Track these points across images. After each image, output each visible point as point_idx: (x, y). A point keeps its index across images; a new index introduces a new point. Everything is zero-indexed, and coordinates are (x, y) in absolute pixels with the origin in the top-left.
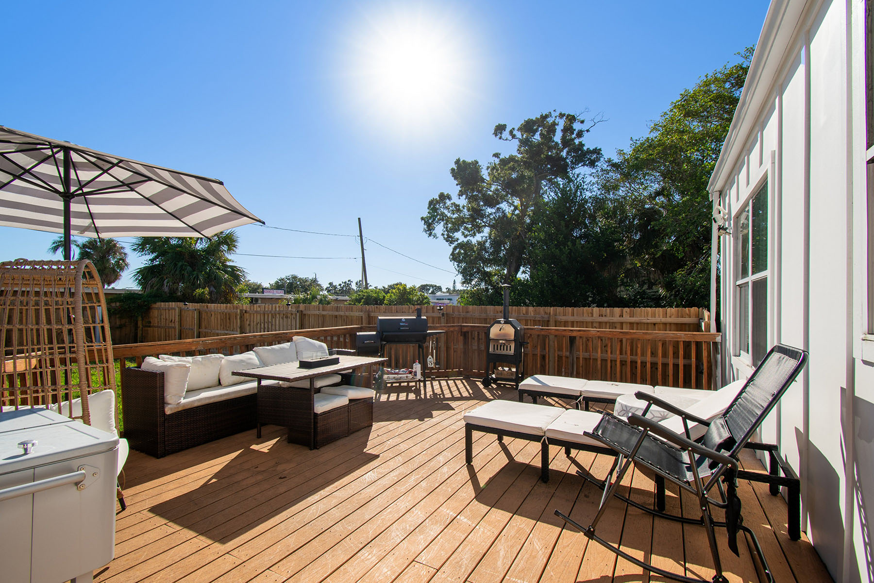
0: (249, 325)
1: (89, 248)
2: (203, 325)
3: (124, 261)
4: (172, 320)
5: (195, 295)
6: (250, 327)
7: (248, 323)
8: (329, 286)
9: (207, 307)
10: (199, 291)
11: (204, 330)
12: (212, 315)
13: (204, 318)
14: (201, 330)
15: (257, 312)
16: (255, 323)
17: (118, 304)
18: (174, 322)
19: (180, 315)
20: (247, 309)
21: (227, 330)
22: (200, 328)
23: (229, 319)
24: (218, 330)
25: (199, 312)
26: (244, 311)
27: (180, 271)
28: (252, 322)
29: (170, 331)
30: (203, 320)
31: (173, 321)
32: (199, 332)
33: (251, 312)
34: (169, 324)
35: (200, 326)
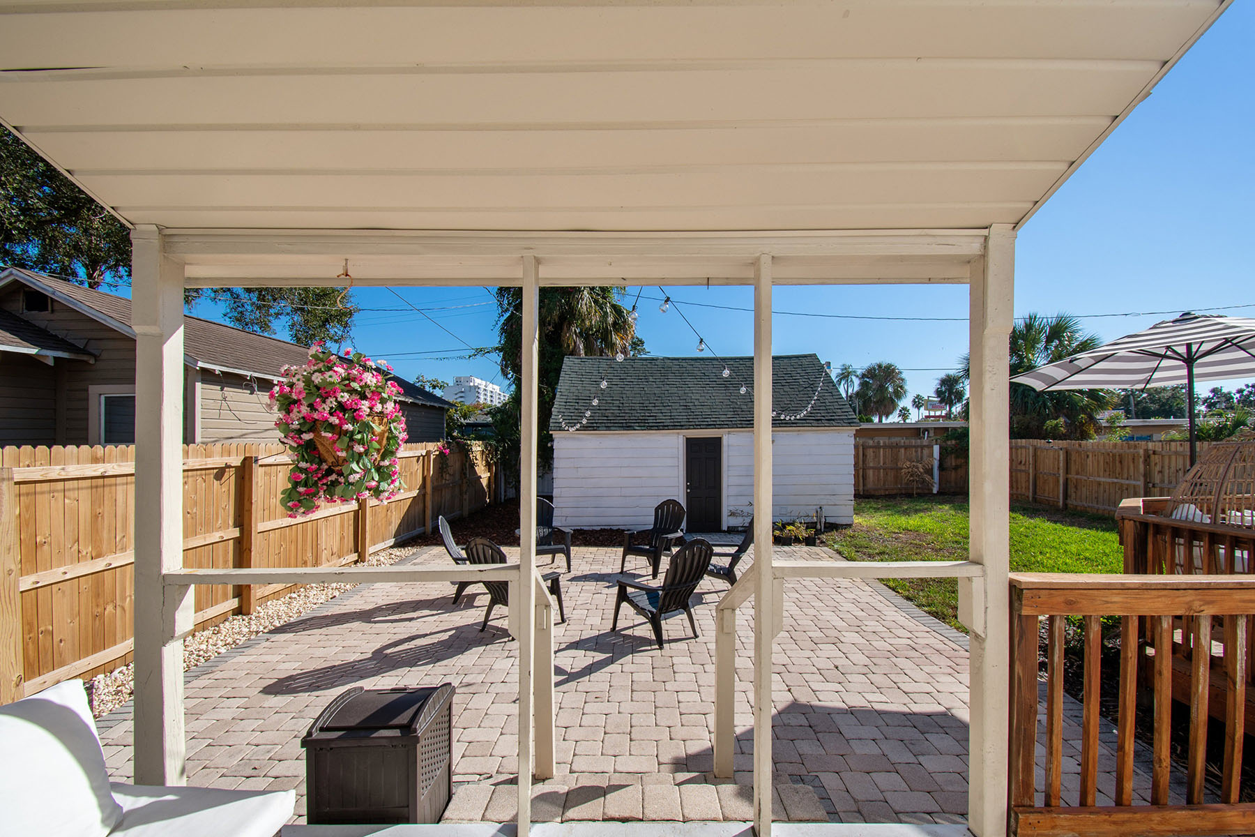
0: (1160, 472)
1: (868, 378)
2: (1073, 468)
3: (901, 387)
4: (1021, 462)
5: (1046, 429)
6: (1163, 476)
7: (1158, 468)
8: (1211, 395)
9: (1080, 445)
10: (1050, 423)
11: (1076, 477)
12: (1088, 456)
13: (1075, 461)
14: (1069, 476)
15: (1176, 453)
16: (1173, 469)
17: (954, 442)
18: (1025, 464)
19: (1035, 455)
20: (1156, 449)
21: (1117, 478)
22: (1067, 473)
23: (1121, 462)
24: (1099, 476)
25: (1067, 452)
26: (1151, 452)
27: (1022, 398)
28: (1166, 468)
29: (1019, 475)
30: (1072, 462)
31: (1023, 463)
32: (1067, 479)
33: (1163, 453)
34: (1016, 467)
35: (1067, 470)
